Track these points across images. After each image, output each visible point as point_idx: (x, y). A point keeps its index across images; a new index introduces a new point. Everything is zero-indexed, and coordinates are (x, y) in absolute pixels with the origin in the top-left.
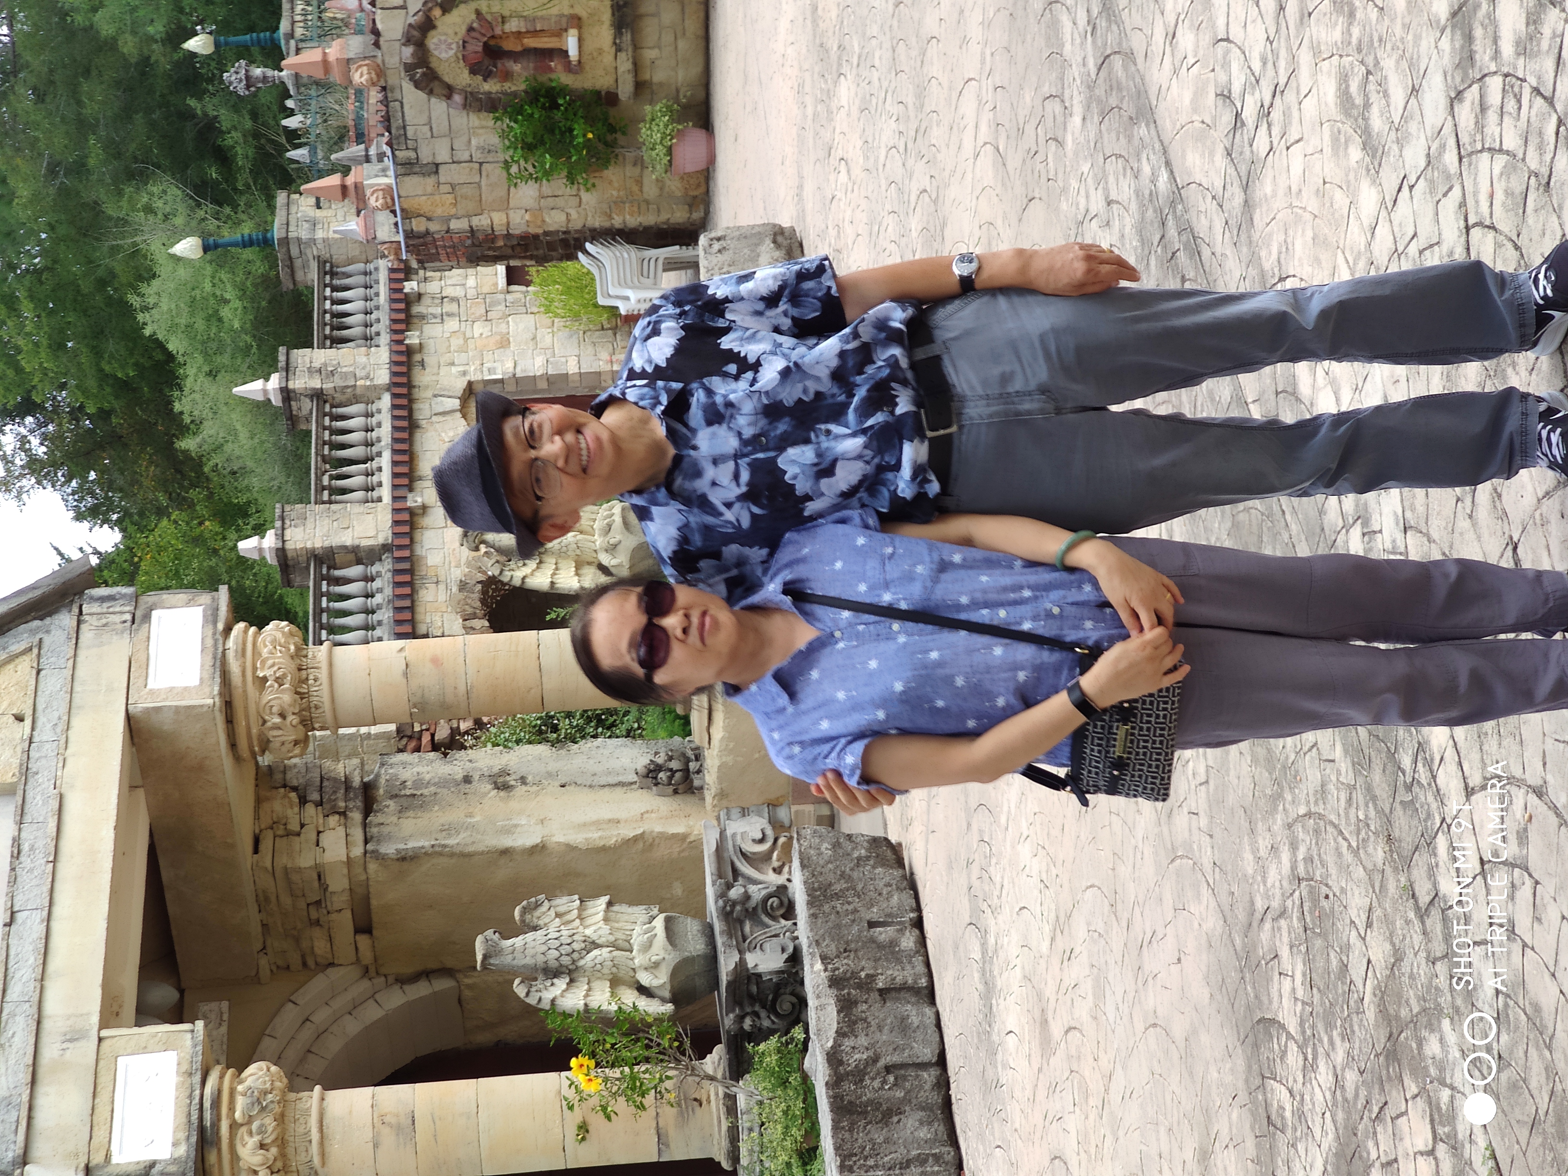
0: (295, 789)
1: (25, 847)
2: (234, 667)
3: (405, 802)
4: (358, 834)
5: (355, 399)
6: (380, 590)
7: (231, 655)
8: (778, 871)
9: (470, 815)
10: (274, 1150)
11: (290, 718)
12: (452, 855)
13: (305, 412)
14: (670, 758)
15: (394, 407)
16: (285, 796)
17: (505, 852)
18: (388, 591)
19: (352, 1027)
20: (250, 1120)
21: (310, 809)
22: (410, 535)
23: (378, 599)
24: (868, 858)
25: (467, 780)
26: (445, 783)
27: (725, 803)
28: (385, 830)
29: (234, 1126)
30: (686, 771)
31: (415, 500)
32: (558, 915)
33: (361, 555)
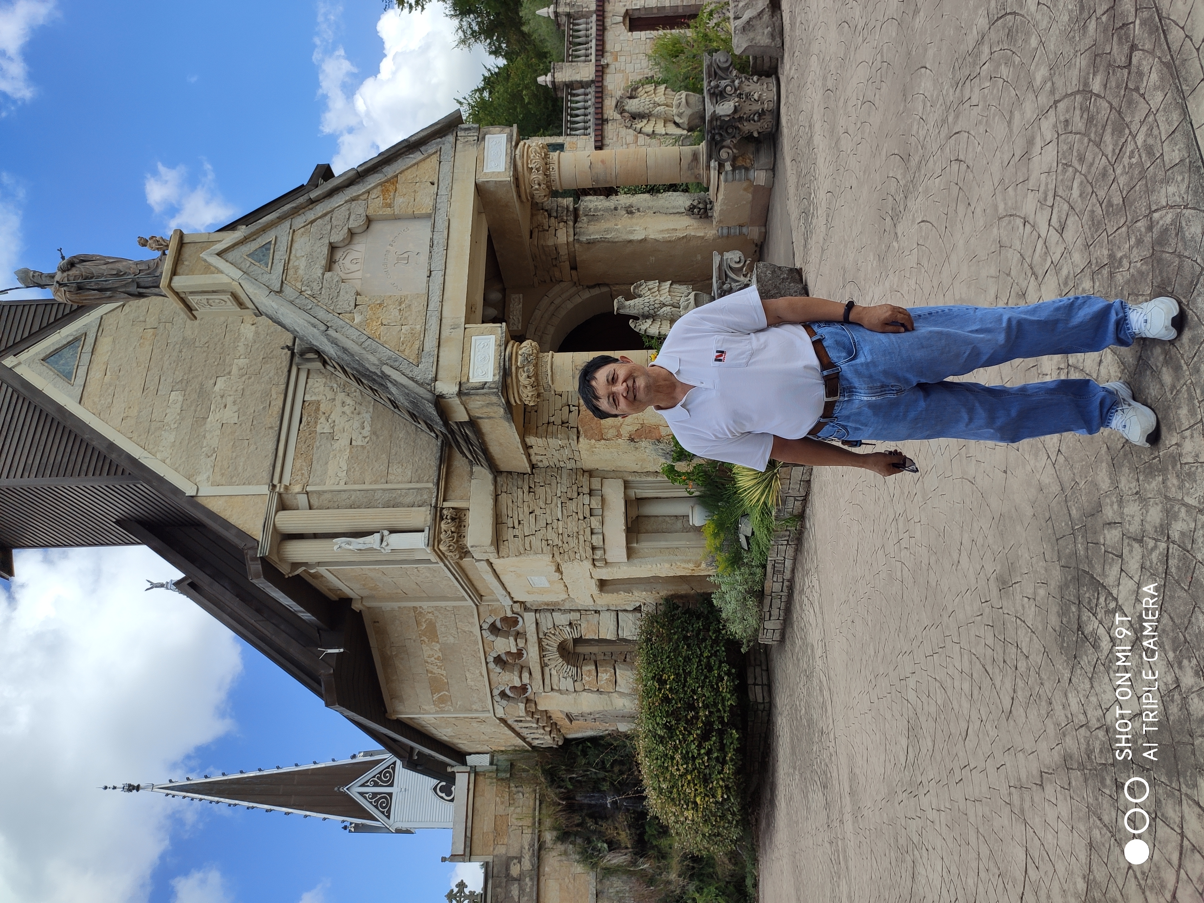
0: (546, 211)
1: (435, 243)
2: (519, 163)
3: (590, 218)
4: (571, 232)
5: (582, 16)
6: (590, 99)
7: (518, 157)
8: (745, 275)
9: (616, 225)
10: (533, 379)
11: (543, 185)
12: (609, 242)
13: (563, 22)
14: (699, 203)
15: (597, 20)
16: (543, 214)
17: (630, 241)
18: (593, 100)
19: (570, 306)
20: (524, 367)
21: (552, 220)
22: (602, 76)
23: (589, 103)
25: (616, 209)
26: (606, 210)
27: (721, 225)
28: (582, 230)
29: (518, 368)
30: (706, 209)
31: (604, 62)
32: (649, 289)
33: (583, 85)
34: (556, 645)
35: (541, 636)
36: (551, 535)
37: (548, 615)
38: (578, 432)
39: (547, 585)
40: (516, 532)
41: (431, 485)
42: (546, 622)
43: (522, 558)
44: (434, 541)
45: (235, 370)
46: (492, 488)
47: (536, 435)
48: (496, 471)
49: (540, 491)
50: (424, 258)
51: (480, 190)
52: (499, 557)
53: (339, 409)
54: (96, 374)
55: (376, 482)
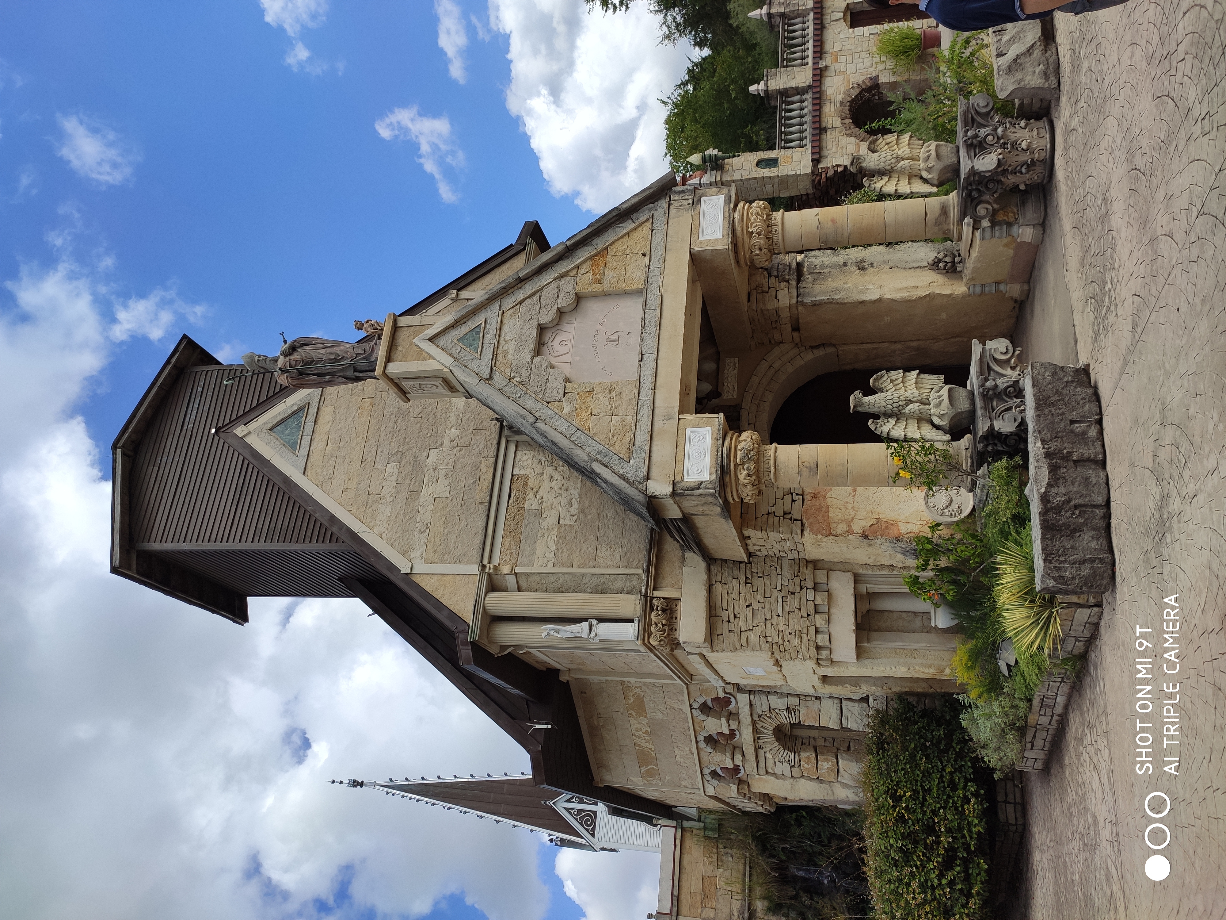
0: (766, 269)
1: (647, 322)
2: (738, 227)
3: (816, 276)
4: (794, 292)
5: (799, 16)
6: (807, 107)
7: (736, 221)
8: (1013, 368)
9: (846, 283)
10: (754, 477)
11: (764, 250)
12: (837, 303)
13: (777, 23)
14: (946, 256)
15: (815, 19)
16: (762, 273)
17: (862, 302)
18: (810, 107)
19: (790, 369)
20: (743, 464)
21: (773, 279)
22: (820, 81)
23: (806, 111)
24: (1072, 382)
25: (845, 264)
26: (834, 266)
27: (973, 282)
28: (807, 290)
29: (736, 465)
30: (954, 264)
31: (822, 64)
32: (892, 381)
33: (800, 91)
34: (771, 728)
35: (756, 718)
36: (771, 632)
37: (764, 698)
38: (803, 525)
39: (763, 674)
40: (732, 626)
41: (640, 571)
42: (761, 704)
43: (738, 653)
44: (645, 633)
45: (446, 442)
46: (705, 577)
47: (755, 528)
48: (709, 559)
49: (758, 583)
50: (635, 338)
51: (695, 259)
52: (713, 651)
53: (546, 485)
54: (319, 444)
55: (583, 565)
